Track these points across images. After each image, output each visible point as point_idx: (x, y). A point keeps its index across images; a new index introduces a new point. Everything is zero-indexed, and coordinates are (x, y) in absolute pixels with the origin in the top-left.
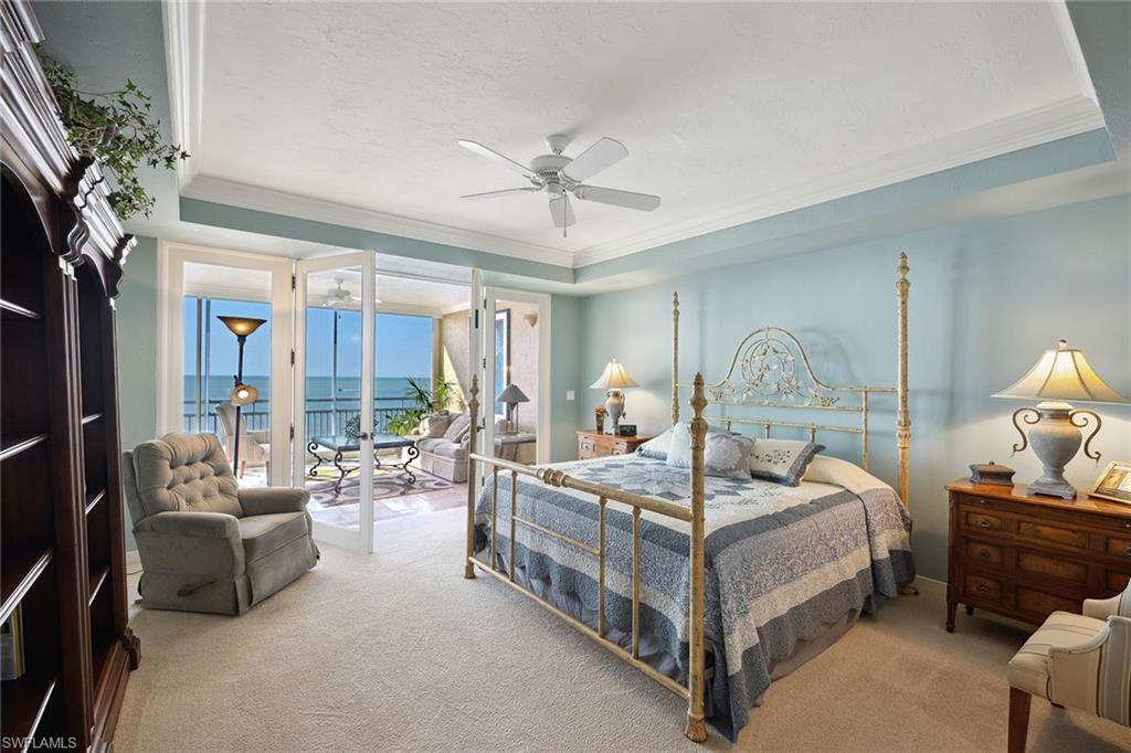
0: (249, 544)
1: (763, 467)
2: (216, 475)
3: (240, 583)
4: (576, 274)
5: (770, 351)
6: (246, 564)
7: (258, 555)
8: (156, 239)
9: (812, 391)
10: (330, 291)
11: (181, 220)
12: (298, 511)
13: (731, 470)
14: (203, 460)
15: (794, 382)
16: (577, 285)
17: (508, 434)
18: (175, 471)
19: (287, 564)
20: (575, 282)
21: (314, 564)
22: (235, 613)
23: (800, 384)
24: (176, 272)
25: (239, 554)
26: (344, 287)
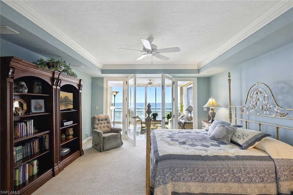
0: (104, 138)
1: (235, 139)
2: (107, 123)
3: (101, 145)
4: (199, 71)
5: (259, 92)
6: (103, 142)
7: (105, 140)
8: (103, 78)
9: (276, 110)
10: (148, 83)
11: (102, 74)
12: (118, 133)
13: (220, 139)
14: (105, 120)
15: (268, 106)
16: (199, 74)
17: (188, 120)
18: (99, 122)
19: (113, 143)
20: (199, 73)
21: (122, 146)
22: (100, 151)
23: (271, 107)
24: (107, 84)
25: (102, 139)
26: (151, 82)
